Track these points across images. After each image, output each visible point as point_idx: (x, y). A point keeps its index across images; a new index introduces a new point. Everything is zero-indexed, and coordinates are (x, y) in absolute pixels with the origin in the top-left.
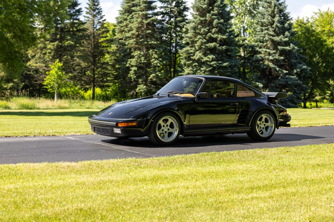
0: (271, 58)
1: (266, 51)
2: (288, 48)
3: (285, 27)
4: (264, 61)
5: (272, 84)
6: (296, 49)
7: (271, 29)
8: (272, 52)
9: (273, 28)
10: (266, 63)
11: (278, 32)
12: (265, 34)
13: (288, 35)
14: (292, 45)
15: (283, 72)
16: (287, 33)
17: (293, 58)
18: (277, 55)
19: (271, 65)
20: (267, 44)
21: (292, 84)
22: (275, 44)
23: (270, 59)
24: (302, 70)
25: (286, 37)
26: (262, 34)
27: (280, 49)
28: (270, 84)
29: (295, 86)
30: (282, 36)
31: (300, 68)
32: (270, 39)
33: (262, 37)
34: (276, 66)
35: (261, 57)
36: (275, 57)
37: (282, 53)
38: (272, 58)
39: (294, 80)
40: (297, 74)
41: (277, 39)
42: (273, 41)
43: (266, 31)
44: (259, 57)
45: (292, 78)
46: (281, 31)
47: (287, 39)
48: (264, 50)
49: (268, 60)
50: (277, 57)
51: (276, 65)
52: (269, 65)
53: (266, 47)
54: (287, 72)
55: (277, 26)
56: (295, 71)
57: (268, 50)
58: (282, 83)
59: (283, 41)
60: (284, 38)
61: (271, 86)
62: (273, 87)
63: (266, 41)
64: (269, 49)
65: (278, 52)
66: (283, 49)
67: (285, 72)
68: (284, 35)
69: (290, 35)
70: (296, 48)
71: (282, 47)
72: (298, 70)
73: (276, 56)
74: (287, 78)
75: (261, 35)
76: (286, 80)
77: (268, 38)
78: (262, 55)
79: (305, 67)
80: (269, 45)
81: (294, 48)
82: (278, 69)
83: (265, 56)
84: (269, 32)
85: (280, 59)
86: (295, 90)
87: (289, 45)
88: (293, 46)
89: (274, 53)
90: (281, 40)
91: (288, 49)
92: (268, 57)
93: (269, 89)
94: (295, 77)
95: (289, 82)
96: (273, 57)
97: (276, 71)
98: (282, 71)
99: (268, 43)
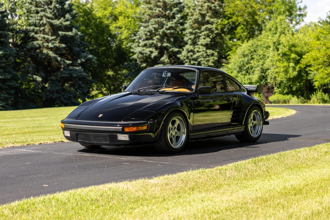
0: (50, 45)
1: (44, 38)
2: (70, 33)
3: (65, 9)
4: (42, 49)
5: (52, 78)
6: (79, 35)
7: (48, 10)
8: (51, 38)
9: (51, 9)
10: (45, 51)
11: (57, 15)
12: (42, 17)
13: (69, 18)
14: (74, 30)
15: (66, 63)
16: (68, 16)
17: (75, 46)
18: (57, 42)
19: (51, 54)
20: (45, 29)
21: (76, 77)
22: (55, 30)
23: (50, 47)
24: (88, 60)
25: (67, 20)
26: (38, 16)
27: (61, 35)
28: (50, 77)
29: (80, 79)
30: (62, 19)
31: (85, 57)
32: (49, 22)
33: (38, 20)
34: (57, 56)
35: (38, 44)
36: (55, 44)
37: (64, 39)
38: (52, 46)
39: (79, 72)
40: (82, 64)
41: (56, 22)
42: (51, 25)
43: (43, 13)
44: (37, 45)
45: (76, 70)
46: (61, 13)
47: (68, 23)
48: (42, 36)
49: (47, 48)
50: (57, 44)
51: (57, 54)
52: (48, 54)
53: (44, 32)
54: (71, 62)
55: (55, 7)
56: (79, 61)
57: (46, 36)
58: (66, 75)
59: (64, 25)
60: (64, 21)
61: (51, 80)
62: (55, 80)
63: (44, 25)
64: (47, 34)
65: (59, 38)
66: (65, 34)
67: (68, 62)
68: (64, 17)
69: (71, 18)
70: (79, 33)
71: (64, 33)
72: (83, 60)
73: (56, 43)
74: (70, 70)
75: (37, 18)
76: (70, 72)
77: (47, 21)
78: (40, 42)
79: (91, 56)
80: (47, 30)
81: (77, 34)
82: (59, 59)
83: (43, 43)
84: (47, 14)
85: (61, 46)
86: (79, 83)
87: (71, 31)
88: (76, 32)
89: (53, 40)
90: (61, 23)
91: (70, 35)
92: (47, 44)
93: (49, 83)
94: (80, 68)
95: (74, 75)
96: (52, 44)
97: (57, 61)
98: (64, 61)
99: (46, 27)
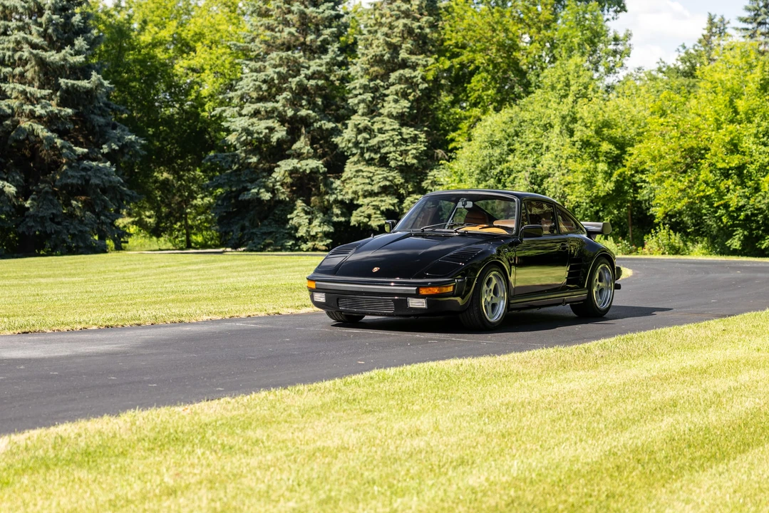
0: (39, 110)
1: (24, 93)
2: (84, 83)
3: (72, 25)
4: (16, 118)
5: (41, 186)
6: (105, 88)
7: (34, 28)
8: (40, 93)
9: (40, 25)
10: (25, 124)
11: (55, 39)
12: (18, 43)
13: (82, 47)
14: (95, 76)
15: (74, 151)
16: (80, 42)
17: (93, 112)
18: (54, 103)
19: (39, 131)
20: (26, 71)
21: (97, 186)
22: (49, 74)
23: (37, 114)
24: (125, 147)
25: (78, 53)
26: (9, 41)
27: (64, 87)
28: (36, 185)
29: (104, 191)
30: (68, 48)
31: (120, 139)
32: (35, 56)
33: (8, 49)
34: (54, 135)
35: (9, 107)
36: (50, 108)
37: (69, 97)
38: (43, 112)
39: (105, 174)
40: (107, 157)
41: (53, 56)
42: (42, 63)
43: (22, 34)
44: (6, 108)
45: (99, 169)
46: (63, 35)
47: (80, 59)
48: (20, 87)
49: (32, 115)
50: (54, 108)
51: (52, 131)
52: (33, 130)
53: (22, 78)
54: (86, 150)
55: (50, 20)
56: (105, 149)
57: (29, 89)
58: (75, 181)
59: (70, 64)
60: (71, 55)
61: (39, 192)
62: (47, 192)
63: (24, 62)
64: (31, 84)
65: (58, 94)
66: (73, 85)
67: (80, 150)
68: (73, 45)
69: (88, 47)
70: (106, 83)
71: (70, 82)
72: (114, 147)
73: (51, 105)
74: (85, 169)
75: (6, 45)
76: (84, 173)
77: (31, 53)
78: (15, 103)
79: (133, 137)
80: (29, 75)
81: (101, 84)
82: (59, 142)
83: (22, 105)
84: (30, 37)
85: (63, 113)
86: (104, 201)
87: (88, 77)
88: (99, 79)
89: (44, 97)
90: (65, 59)
91: (85, 88)
92: (31, 107)
93: (33, 199)
94: (108, 164)
95: (94, 181)
96: (43, 107)
97: (53, 147)
98: (70, 148)
99: (28, 67)
